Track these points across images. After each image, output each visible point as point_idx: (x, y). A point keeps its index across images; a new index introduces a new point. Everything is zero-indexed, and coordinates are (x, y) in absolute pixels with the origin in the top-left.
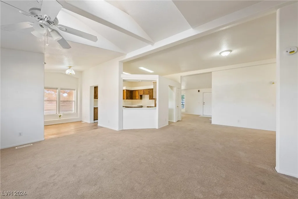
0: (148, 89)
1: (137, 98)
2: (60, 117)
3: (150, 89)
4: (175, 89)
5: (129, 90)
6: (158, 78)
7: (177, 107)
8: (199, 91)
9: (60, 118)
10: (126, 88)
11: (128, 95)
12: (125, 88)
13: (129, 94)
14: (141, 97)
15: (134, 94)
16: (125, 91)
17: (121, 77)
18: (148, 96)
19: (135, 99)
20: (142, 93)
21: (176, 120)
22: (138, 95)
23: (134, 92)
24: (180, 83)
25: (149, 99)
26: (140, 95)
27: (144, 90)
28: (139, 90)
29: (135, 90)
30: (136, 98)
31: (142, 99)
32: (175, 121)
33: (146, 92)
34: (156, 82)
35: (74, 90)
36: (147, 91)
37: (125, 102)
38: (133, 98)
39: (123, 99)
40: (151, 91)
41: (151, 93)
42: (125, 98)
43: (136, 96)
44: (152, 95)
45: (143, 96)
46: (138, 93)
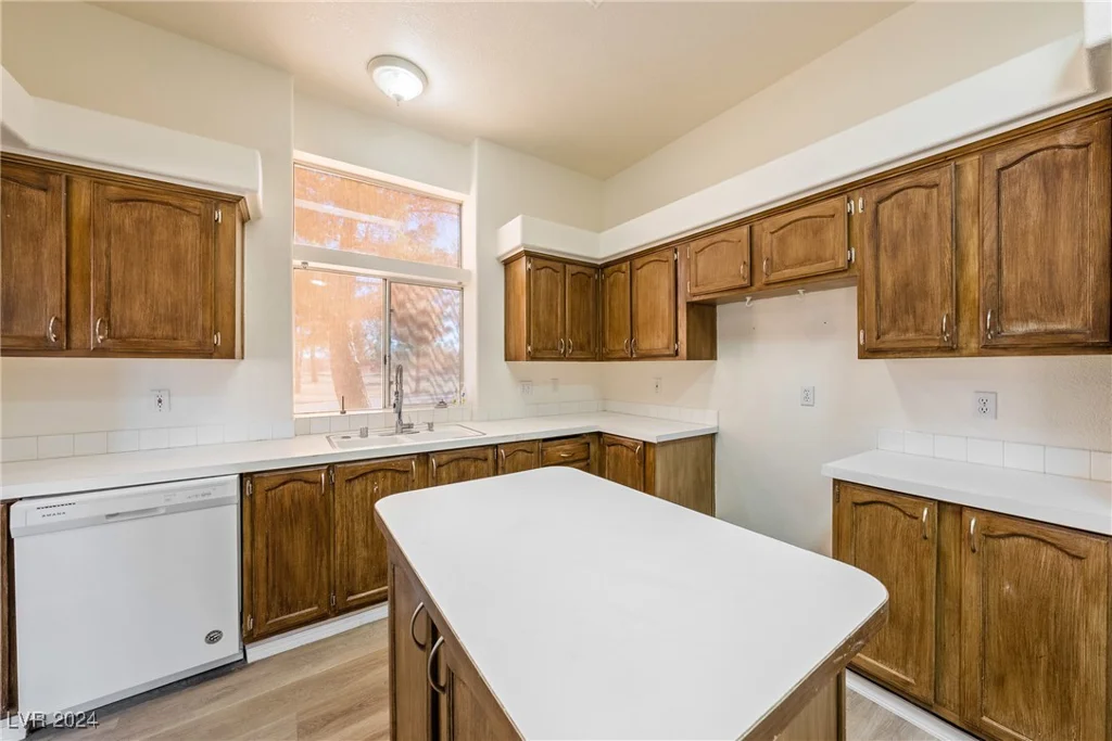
0: (845, 191)
1: (659, 341)
3: (876, 181)
5: (565, 262)
10: (525, 233)
11: (551, 309)
12: (512, 238)
13: (564, 303)
14: (702, 333)
15: (618, 299)
16: (523, 266)
19: (635, 354)
22: (667, 308)
23: (622, 276)
26: (690, 305)
28: (675, 245)
29: (630, 259)
30: (645, 345)
31: (713, 356)
33: (794, 250)
36: (819, 231)
37: (525, 383)
38: (610, 346)
39: (506, 360)
40: (905, 207)
41: (909, 255)
42: (525, 348)
43: (641, 318)
44: (935, 281)
45: (725, 316)
46: (665, 283)
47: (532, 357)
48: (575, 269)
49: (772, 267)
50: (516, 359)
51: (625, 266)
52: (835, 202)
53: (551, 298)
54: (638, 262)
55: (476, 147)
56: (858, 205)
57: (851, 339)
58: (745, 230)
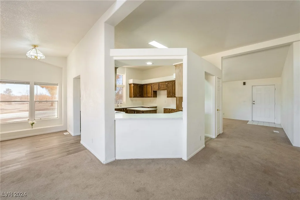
0: (166, 82)
1: (150, 95)
2: (32, 125)
3: (167, 82)
4: (214, 79)
5: (138, 84)
6: (187, 54)
7: (218, 110)
8: (244, 84)
9: (32, 128)
10: (133, 81)
11: (136, 91)
13: (138, 90)
14: (155, 94)
15: (145, 89)
16: (132, 85)
17: (111, 55)
18: (166, 92)
20: (156, 88)
21: (215, 135)
22: (151, 91)
23: (145, 86)
24: (221, 69)
25: (168, 97)
26: (153, 91)
27: (159, 83)
28: (151, 84)
29: (147, 84)
30: (148, 96)
31: (156, 97)
32: (214, 137)
33: (162, 87)
34: (181, 65)
35: (57, 85)
36: (164, 85)
37: (132, 101)
38: (144, 95)
39: (130, 97)
40: (169, 84)
41: (170, 88)
42: (133, 96)
43: (148, 92)
44: (171, 91)
45: (158, 93)
46: (151, 88)
47: (134, 97)
48: (139, 85)
49: (161, 88)
50: (131, 97)
51: (146, 85)
52: (165, 83)
53: (136, 89)
54: (148, 85)
55: (126, 69)
56: (167, 83)
57: (166, 96)
58: (158, 84)
